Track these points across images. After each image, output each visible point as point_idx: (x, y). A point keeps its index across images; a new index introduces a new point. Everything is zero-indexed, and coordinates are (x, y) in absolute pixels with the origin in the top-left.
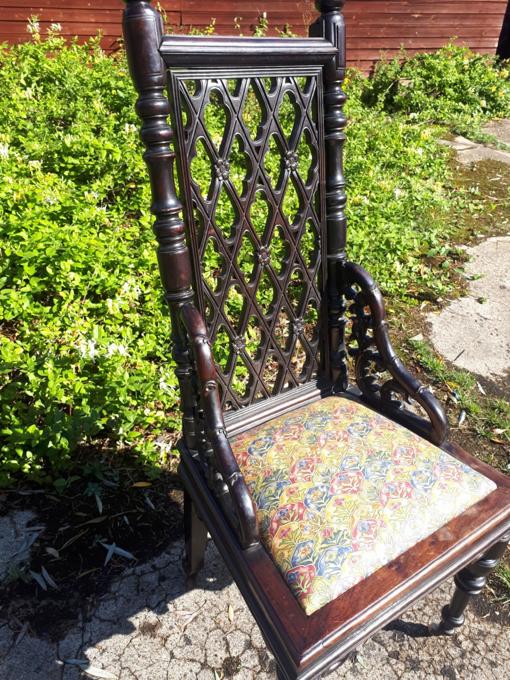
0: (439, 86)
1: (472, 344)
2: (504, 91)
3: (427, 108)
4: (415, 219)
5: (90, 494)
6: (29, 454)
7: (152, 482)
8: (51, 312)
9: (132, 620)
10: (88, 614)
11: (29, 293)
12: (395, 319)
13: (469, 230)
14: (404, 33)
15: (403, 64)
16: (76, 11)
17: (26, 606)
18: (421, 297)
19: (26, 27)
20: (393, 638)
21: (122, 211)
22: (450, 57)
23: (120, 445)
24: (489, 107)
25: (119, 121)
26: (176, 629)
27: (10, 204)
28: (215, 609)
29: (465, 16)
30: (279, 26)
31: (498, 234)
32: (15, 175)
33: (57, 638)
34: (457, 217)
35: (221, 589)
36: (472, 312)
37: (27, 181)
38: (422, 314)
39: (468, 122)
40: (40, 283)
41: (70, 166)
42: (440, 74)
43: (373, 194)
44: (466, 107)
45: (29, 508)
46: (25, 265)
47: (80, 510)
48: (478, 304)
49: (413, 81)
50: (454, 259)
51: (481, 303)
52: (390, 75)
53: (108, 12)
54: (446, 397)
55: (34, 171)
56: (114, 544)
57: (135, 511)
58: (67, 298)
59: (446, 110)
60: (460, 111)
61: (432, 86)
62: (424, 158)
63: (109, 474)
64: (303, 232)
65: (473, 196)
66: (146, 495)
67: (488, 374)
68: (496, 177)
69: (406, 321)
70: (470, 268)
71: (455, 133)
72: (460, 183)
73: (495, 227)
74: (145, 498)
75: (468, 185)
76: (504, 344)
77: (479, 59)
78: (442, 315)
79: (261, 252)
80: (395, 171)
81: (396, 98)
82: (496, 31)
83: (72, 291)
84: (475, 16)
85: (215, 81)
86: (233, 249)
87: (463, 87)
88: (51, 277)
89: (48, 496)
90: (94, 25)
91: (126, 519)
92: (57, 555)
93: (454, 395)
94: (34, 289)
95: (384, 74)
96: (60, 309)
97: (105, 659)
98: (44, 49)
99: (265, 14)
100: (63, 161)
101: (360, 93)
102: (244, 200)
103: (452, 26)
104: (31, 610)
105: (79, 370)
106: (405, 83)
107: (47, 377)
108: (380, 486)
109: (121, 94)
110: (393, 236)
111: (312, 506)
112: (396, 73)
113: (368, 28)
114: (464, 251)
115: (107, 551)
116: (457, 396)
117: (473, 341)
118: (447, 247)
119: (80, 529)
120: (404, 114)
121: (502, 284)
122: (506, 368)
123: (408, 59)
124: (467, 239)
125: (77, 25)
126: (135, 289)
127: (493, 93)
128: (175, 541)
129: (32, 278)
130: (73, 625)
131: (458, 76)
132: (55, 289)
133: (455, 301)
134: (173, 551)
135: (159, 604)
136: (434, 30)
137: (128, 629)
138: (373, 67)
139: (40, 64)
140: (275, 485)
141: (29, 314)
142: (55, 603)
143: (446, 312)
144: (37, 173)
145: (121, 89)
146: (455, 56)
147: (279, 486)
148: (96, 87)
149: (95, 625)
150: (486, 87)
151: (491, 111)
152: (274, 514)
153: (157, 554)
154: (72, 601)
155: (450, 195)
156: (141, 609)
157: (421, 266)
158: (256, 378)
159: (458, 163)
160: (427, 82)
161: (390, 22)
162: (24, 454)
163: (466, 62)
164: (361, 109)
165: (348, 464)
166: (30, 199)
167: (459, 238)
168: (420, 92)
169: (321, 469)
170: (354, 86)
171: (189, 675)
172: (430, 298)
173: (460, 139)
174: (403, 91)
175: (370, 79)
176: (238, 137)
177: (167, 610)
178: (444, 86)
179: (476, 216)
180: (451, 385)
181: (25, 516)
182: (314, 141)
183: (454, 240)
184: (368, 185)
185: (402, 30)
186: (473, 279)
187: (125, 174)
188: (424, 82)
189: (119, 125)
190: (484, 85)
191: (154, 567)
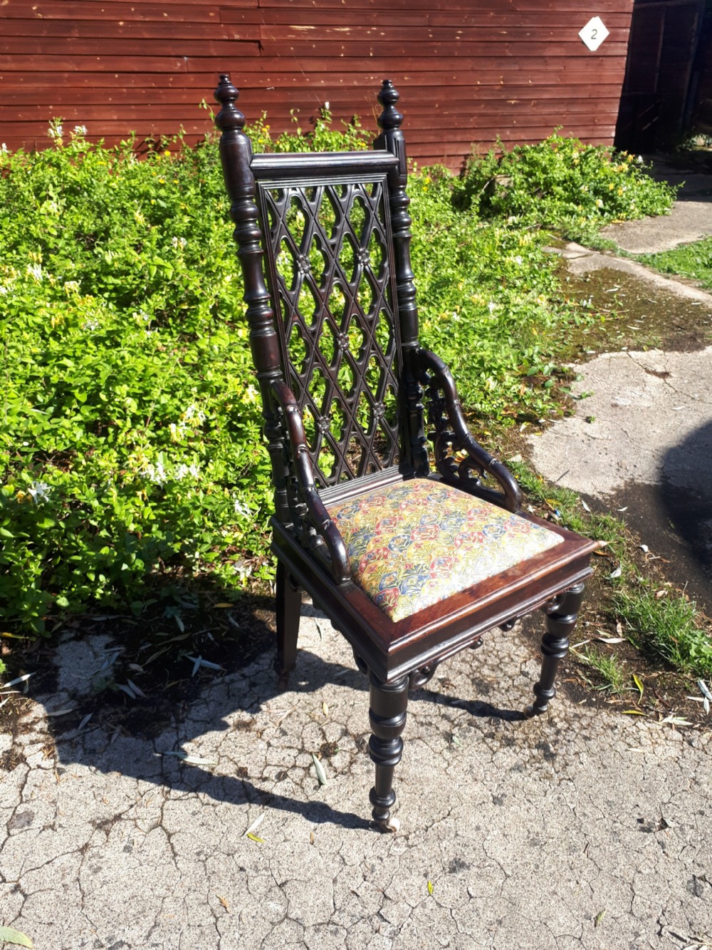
0: (545, 183)
1: (578, 464)
2: (625, 189)
3: (532, 211)
4: (512, 336)
5: (169, 616)
6: (102, 578)
7: (233, 603)
8: (106, 442)
9: (226, 719)
10: (181, 717)
11: (80, 423)
12: (491, 441)
13: (578, 346)
14: (498, 123)
15: (500, 160)
16: (93, 108)
17: (116, 713)
18: (520, 420)
19: (47, 131)
20: (489, 722)
21: (175, 334)
22: (556, 150)
23: (197, 572)
24: (607, 208)
25: (162, 234)
26: (271, 724)
27: (48, 331)
28: (308, 707)
29: (572, 101)
30: (345, 118)
31: (612, 350)
32: (49, 299)
33: (151, 737)
34: (565, 333)
35: (313, 691)
36: (579, 432)
37: (62, 304)
38: (522, 436)
39: (582, 226)
40: (92, 411)
41: (111, 287)
42: (544, 171)
43: (464, 310)
44: (579, 209)
45: (104, 632)
46: (76, 392)
47: (160, 630)
48: (586, 424)
49: (512, 178)
50: (559, 378)
51: (589, 422)
52: (485, 172)
53: (133, 107)
54: (546, 515)
55: (71, 293)
56: (200, 657)
57: (218, 628)
58: (125, 426)
59: (555, 212)
60: (572, 213)
61: (537, 184)
62: (527, 268)
63: (187, 597)
64: (378, 321)
65: (586, 309)
66: (229, 615)
67: (595, 493)
68: (614, 287)
69: (504, 443)
70: (577, 387)
71: (567, 239)
72: (570, 296)
73: (608, 342)
74: (228, 618)
75: (579, 297)
76: (613, 463)
77: (592, 151)
78: (544, 436)
79: (340, 338)
80: (492, 283)
81: (494, 199)
82: (612, 118)
83: (129, 420)
84: (584, 101)
85: (294, 189)
86: (316, 334)
87: (574, 185)
88: (104, 404)
89: (124, 621)
90: (116, 123)
91: (210, 635)
92: (141, 670)
93: (555, 512)
94: (86, 417)
95: (478, 171)
96: (116, 439)
97: (202, 751)
98: (68, 155)
99: (327, 105)
100: (102, 282)
101: (450, 195)
102: (323, 291)
103: (557, 114)
104: (123, 716)
105: (146, 498)
106: (503, 182)
107: (112, 506)
108: (455, 534)
109: (163, 204)
110: (487, 354)
111: (395, 549)
112: (492, 170)
113: (455, 118)
114: (571, 369)
115: (193, 664)
116: (559, 513)
117: (579, 461)
118: (551, 365)
119: (162, 646)
120: (504, 218)
121: (614, 402)
122: (615, 486)
123: (507, 153)
124: (575, 356)
125: (99, 123)
126: (199, 414)
127: (612, 191)
128: (263, 652)
129: (83, 407)
130: (167, 726)
131: (567, 172)
132: (109, 417)
133: (560, 422)
134: (261, 662)
135: (252, 705)
136: (536, 118)
137: (224, 726)
138: (464, 163)
139: (63, 172)
140: (362, 537)
141: (84, 444)
142: (145, 709)
143: (549, 433)
144: (73, 295)
145: (162, 199)
146: (562, 149)
147: (366, 538)
148: (131, 197)
149: (189, 725)
150: (603, 185)
151: (610, 212)
152: (362, 558)
153: (246, 665)
154: (162, 708)
155: (556, 309)
156: (234, 710)
157: (521, 386)
158: (341, 459)
159: (569, 274)
160: (530, 180)
161: (481, 109)
162: (97, 578)
163: (575, 155)
164: (451, 214)
165: (426, 520)
166: (69, 324)
167: (566, 355)
168: (522, 192)
169: (403, 524)
170: (441, 187)
171: (288, 758)
172: (532, 420)
173: (573, 246)
174: (501, 190)
175: (461, 177)
176: (316, 237)
177: (261, 710)
178: (551, 184)
179: (587, 331)
180: (551, 503)
181: (101, 641)
182: (383, 239)
183: (559, 357)
184: (457, 299)
185: (497, 119)
186: (581, 398)
187: (176, 294)
188: (526, 180)
189: (162, 240)
190: (600, 183)
191: (244, 676)
